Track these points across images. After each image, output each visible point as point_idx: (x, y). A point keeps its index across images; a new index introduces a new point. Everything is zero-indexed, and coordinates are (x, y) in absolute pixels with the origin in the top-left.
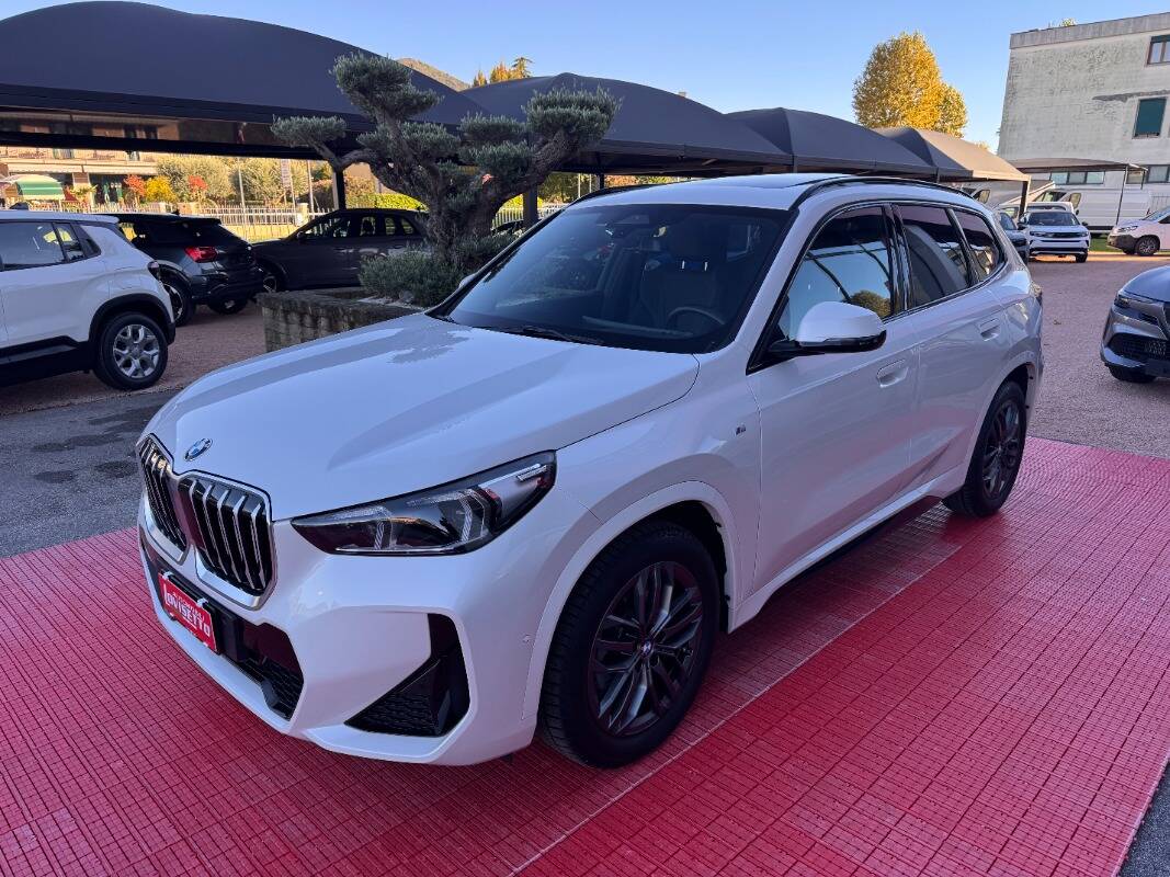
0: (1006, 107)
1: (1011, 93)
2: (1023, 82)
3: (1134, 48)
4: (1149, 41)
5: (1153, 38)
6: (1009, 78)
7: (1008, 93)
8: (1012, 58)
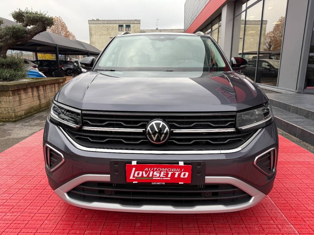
0: (90, 38)
1: (91, 35)
2: (93, 32)
3: (115, 27)
4: (118, 26)
5: (119, 25)
6: (90, 31)
7: (90, 34)
8: (89, 26)
